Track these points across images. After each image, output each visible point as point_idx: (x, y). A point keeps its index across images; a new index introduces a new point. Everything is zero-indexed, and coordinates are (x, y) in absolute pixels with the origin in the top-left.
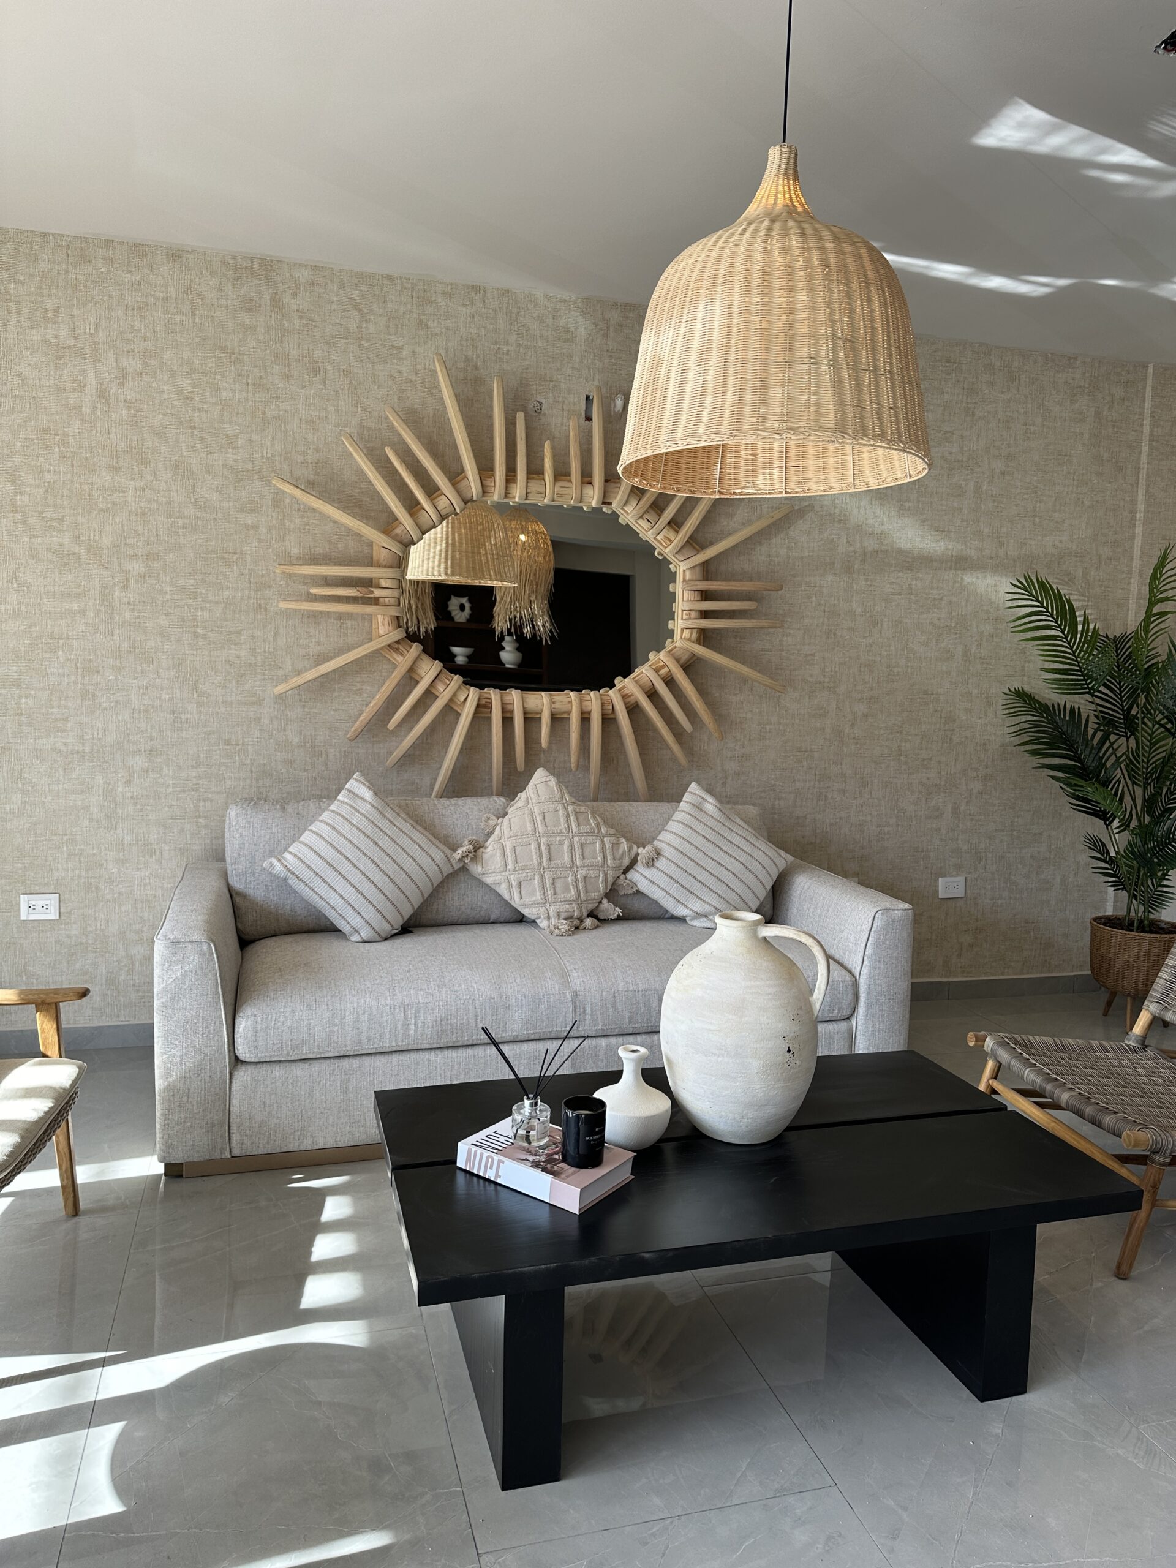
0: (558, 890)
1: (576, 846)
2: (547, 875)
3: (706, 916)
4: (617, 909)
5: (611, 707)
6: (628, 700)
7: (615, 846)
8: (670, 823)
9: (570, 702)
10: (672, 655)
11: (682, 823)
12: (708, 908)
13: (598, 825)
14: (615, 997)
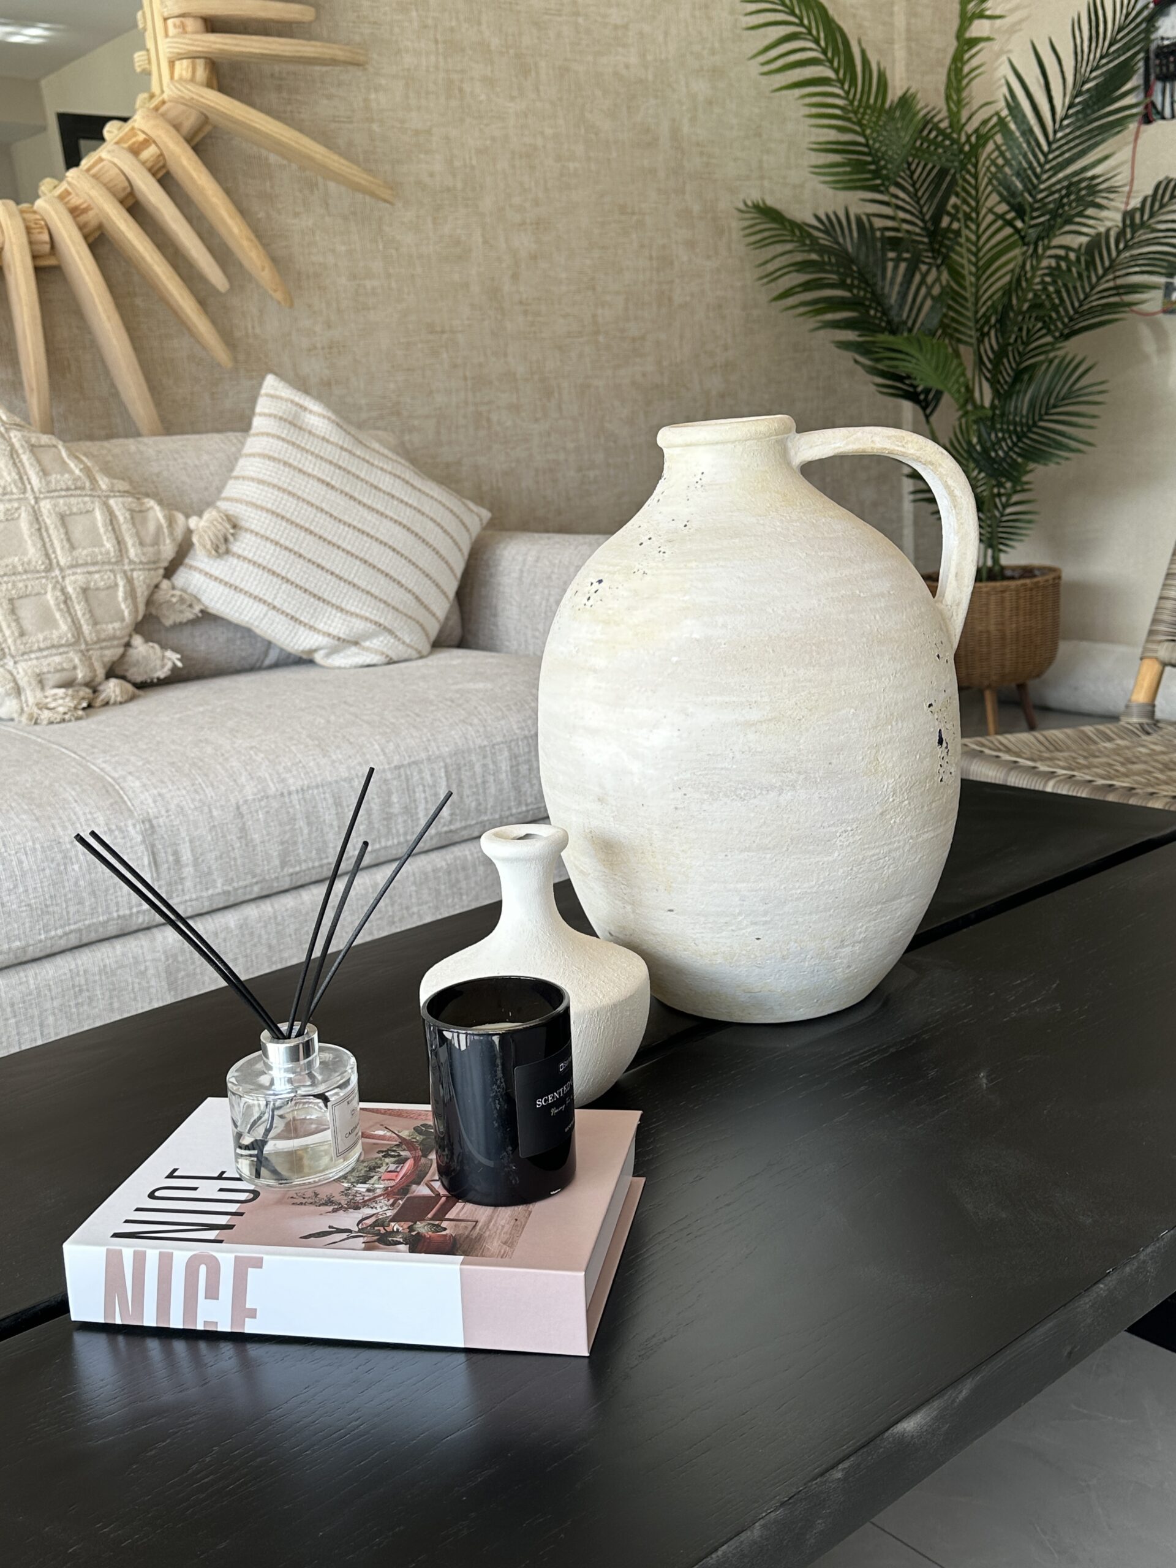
0: (28, 625)
1: (50, 521)
3: (356, 643)
4: (169, 654)
5: (45, 237)
6: (83, 218)
7: (137, 516)
8: (242, 462)
10: (163, 115)
11: (270, 458)
12: (359, 626)
13: (87, 470)
14: (241, 815)
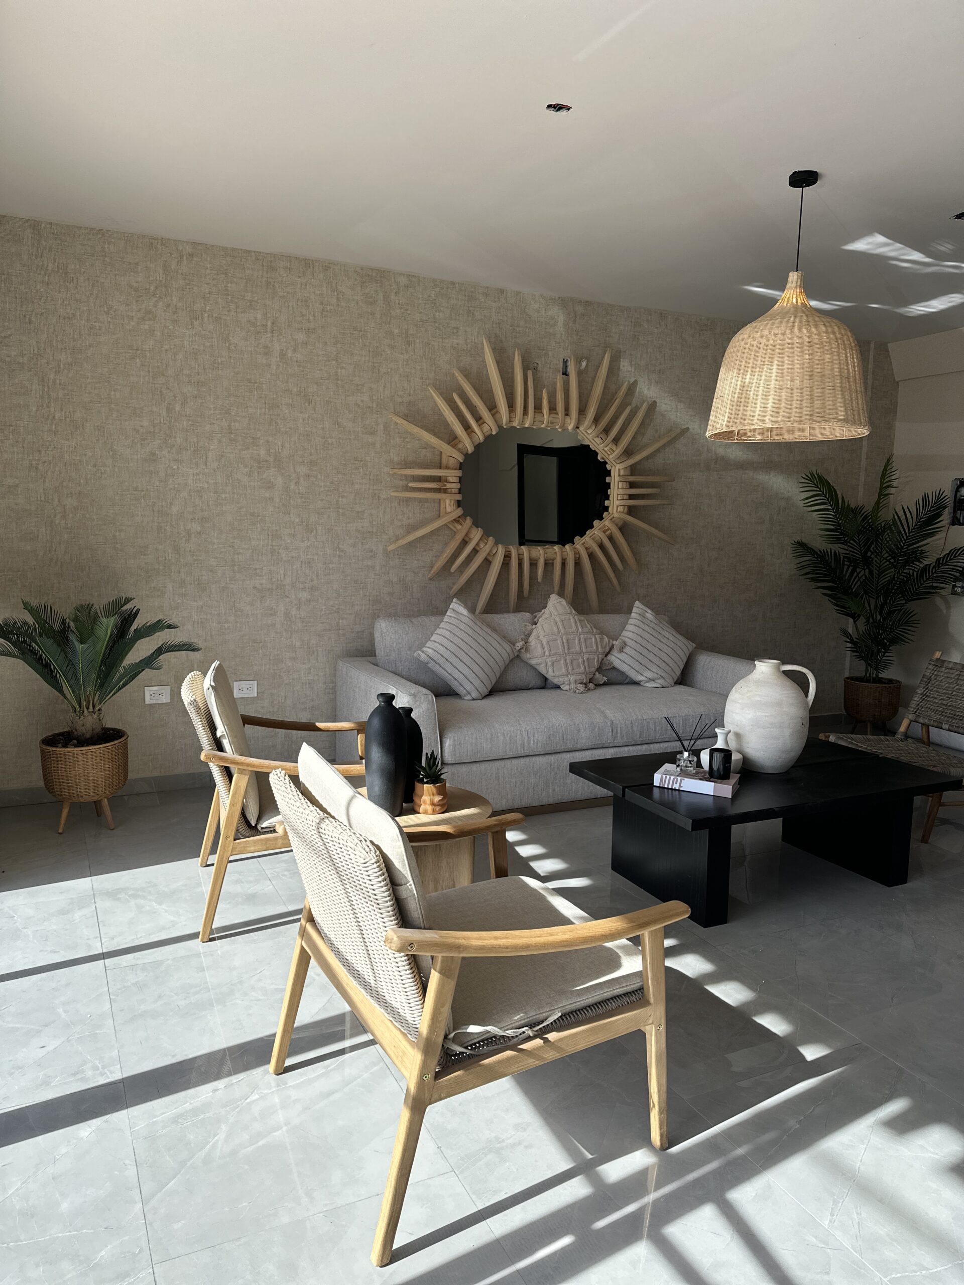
0: (575, 667)
1: (582, 640)
2: (568, 658)
3: (653, 680)
4: (604, 678)
5: (578, 554)
6: (588, 551)
7: (602, 639)
8: (627, 626)
9: (555, 553)
10: (613, 522)
11: (636, 626)
12: (655, 676)
13: (591, 627)
